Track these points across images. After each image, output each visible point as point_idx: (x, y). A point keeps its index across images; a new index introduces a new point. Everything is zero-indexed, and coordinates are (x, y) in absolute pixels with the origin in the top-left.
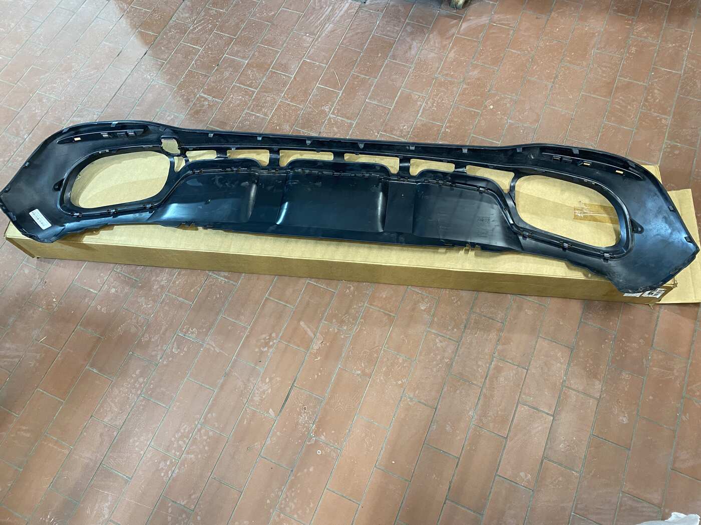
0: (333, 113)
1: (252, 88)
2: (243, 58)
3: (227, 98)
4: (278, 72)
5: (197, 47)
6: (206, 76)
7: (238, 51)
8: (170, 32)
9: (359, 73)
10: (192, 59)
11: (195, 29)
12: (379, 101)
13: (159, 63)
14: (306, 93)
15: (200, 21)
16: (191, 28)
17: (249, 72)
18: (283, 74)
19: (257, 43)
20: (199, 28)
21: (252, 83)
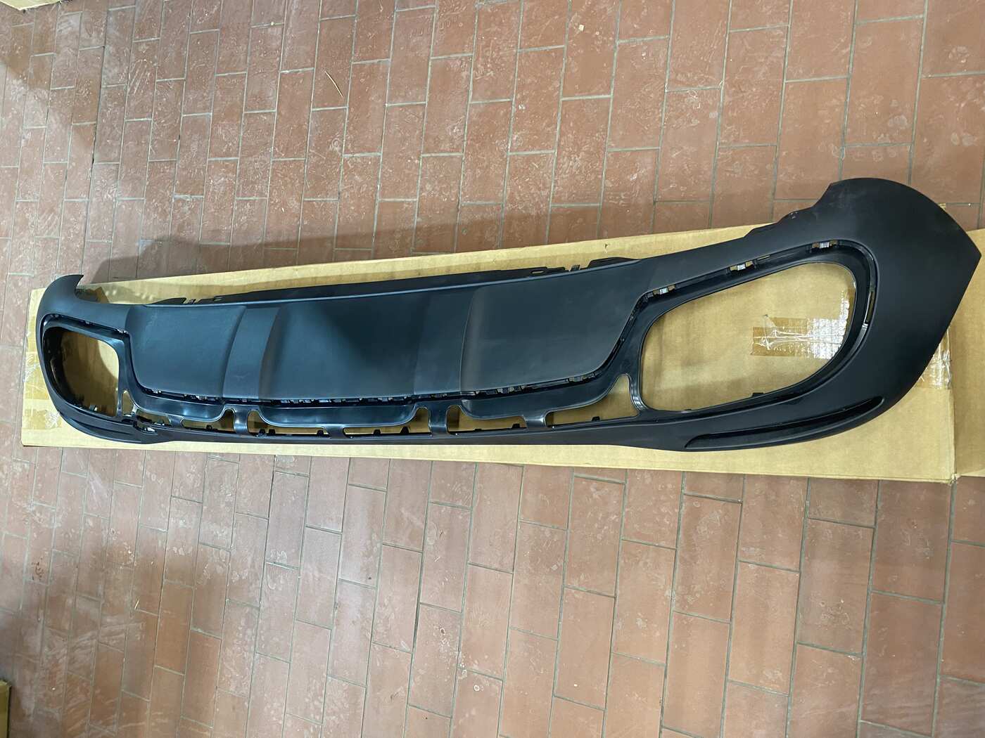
0: (347, 151)
1: (231, 156)
2: (205, 109)
3: (208, 187)
4: (256, 112)
5: (146, 119)
6: (171, 162)
7: (195, 101)
8: (108, 110)
9: (363, 59)
10: (147, 143)
11: (132, 89)
12: (405, 98)
13: (114, 168)
14: (301, 132)
15: (134, 72)
16: (129, 90)
17: (220, 131)
18: (262, 113)
19: (214, 73)
20: (137, 84)
21: (229, 148)
